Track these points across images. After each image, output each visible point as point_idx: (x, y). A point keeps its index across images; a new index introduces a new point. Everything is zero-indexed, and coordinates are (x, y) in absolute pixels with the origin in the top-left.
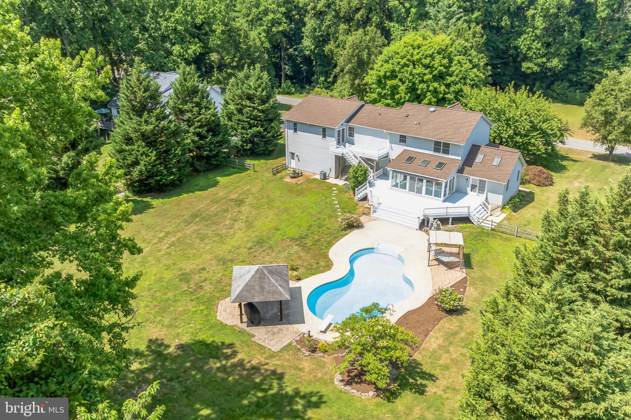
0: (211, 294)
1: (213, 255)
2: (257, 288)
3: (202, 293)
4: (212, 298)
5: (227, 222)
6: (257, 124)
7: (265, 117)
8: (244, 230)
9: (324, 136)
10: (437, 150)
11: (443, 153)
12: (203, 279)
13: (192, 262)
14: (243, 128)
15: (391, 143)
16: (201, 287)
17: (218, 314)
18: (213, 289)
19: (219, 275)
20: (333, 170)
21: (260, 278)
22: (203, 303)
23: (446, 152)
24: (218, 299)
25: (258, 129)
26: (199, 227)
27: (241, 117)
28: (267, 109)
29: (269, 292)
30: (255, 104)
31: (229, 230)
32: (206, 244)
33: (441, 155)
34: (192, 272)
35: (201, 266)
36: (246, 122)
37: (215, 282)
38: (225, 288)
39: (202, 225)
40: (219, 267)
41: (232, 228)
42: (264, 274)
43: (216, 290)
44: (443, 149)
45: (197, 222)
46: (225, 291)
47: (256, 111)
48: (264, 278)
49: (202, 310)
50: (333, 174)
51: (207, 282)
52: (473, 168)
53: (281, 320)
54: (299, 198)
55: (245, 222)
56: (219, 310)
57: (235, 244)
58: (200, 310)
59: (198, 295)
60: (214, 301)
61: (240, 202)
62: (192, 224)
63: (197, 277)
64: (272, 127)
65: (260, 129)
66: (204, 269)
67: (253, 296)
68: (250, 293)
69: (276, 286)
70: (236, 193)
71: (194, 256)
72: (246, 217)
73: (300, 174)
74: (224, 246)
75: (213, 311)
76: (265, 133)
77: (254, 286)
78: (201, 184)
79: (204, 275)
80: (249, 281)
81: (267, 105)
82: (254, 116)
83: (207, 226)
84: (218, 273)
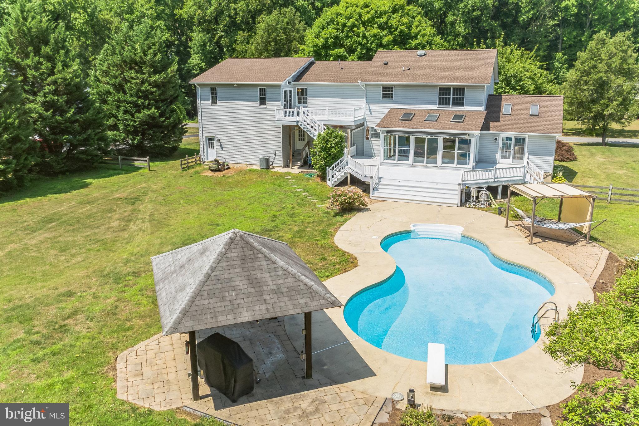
0: (93, 339)
1: (91, 270)
2: (241, 283)
3: (67, 341)
4: (96, 347)
5: (115, 224)
6: (149, 104)
7: (160, 95)
8: (149, 231)
9: (263, 101)
10: (443, 101)
11: (453, 104)
12: (68, 312)
13: (40, 285)
14: (126, 112)
15: (368, 102)
16: (63, 329)
17: (119, 385)
18: (96, 329)
19: (110, 301)
20: (280, 153)
21: (244, 259)
22: (73, 364)
23: (459, 101)
24: (114, 348)
25: (152, 111)
26: (54, 234)
27: (121, 96)
28: (163, 83)
29: (278, 292)
30: (144, 74)
31: (119, 234)
32: (73, 256)
33: (451, 108)
34: (41, 302)
35: (63, 290)
36: (131, 103)
37: (99, 314)
38: (128, 324)
39: (62, 231)
40: (107, 287)
41: (125, 230)
42: (253, 248)
43: (105, 330)
44: (453, 99)
45: (51, 228)
46: (129, 329)
47: (146, 84)
48: (256, 258)
49: (68, 382)
50: (279, 160)
51: (79, 316)
52: (501, 122)
53: (308, 375)
54: (236, 190)
55: (150, 221)
56: (120, 375)
57: (136, 250)
58: (63, 383)
59: (55, 347)
60: (103, 353)
61: (134, 201)
62: (40, 232)
63: (53, 310)
64: (173, 111)
65: (153, 111)
66: (70, 294)
67: (234, 308)
68: (223, 299)
69: (294, 276)
70: (124, 192)
71: (45, 274)
72: (150, 216)
73: (226, 167)
74: (112, 254)
75: (104, 378)
76: (162, 119)
77: (230, 280)
78: (58, 187)
79: (70, 305)
80: (213, 269)
81: (163, 75)
82: (143, 92)
83: (73, 231)
84: (106, 298)
